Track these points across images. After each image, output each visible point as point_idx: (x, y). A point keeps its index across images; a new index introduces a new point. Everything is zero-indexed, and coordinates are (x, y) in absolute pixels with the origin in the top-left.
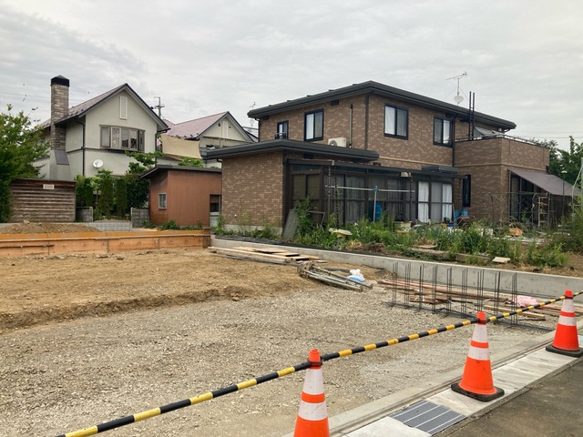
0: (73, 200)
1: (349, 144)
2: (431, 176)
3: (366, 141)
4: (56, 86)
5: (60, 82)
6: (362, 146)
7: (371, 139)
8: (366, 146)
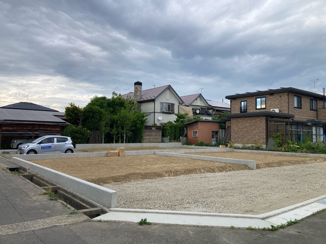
0: (161, 133)
1: (280, 111)
2: (316, 124)
3: (289, 110)
4: (137, 86)
5: (138, 84)
6: (287, 112)
7: (290, 109)
8: (289, 112)
